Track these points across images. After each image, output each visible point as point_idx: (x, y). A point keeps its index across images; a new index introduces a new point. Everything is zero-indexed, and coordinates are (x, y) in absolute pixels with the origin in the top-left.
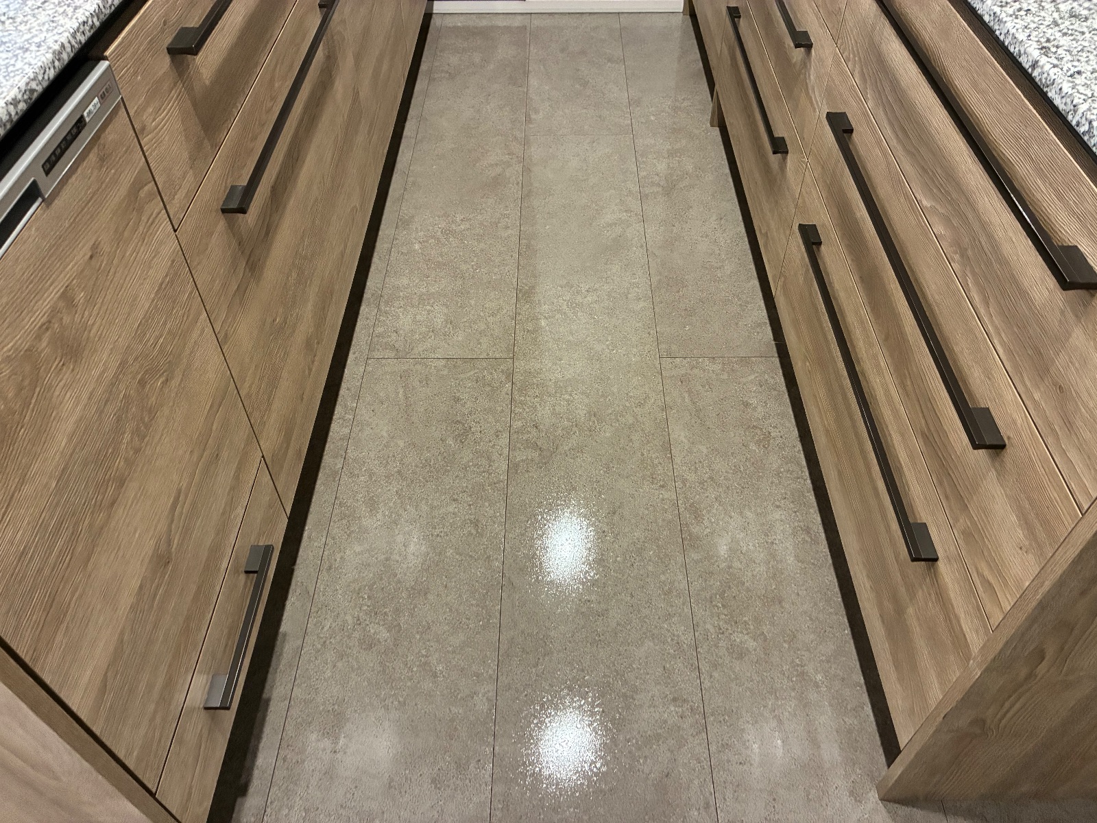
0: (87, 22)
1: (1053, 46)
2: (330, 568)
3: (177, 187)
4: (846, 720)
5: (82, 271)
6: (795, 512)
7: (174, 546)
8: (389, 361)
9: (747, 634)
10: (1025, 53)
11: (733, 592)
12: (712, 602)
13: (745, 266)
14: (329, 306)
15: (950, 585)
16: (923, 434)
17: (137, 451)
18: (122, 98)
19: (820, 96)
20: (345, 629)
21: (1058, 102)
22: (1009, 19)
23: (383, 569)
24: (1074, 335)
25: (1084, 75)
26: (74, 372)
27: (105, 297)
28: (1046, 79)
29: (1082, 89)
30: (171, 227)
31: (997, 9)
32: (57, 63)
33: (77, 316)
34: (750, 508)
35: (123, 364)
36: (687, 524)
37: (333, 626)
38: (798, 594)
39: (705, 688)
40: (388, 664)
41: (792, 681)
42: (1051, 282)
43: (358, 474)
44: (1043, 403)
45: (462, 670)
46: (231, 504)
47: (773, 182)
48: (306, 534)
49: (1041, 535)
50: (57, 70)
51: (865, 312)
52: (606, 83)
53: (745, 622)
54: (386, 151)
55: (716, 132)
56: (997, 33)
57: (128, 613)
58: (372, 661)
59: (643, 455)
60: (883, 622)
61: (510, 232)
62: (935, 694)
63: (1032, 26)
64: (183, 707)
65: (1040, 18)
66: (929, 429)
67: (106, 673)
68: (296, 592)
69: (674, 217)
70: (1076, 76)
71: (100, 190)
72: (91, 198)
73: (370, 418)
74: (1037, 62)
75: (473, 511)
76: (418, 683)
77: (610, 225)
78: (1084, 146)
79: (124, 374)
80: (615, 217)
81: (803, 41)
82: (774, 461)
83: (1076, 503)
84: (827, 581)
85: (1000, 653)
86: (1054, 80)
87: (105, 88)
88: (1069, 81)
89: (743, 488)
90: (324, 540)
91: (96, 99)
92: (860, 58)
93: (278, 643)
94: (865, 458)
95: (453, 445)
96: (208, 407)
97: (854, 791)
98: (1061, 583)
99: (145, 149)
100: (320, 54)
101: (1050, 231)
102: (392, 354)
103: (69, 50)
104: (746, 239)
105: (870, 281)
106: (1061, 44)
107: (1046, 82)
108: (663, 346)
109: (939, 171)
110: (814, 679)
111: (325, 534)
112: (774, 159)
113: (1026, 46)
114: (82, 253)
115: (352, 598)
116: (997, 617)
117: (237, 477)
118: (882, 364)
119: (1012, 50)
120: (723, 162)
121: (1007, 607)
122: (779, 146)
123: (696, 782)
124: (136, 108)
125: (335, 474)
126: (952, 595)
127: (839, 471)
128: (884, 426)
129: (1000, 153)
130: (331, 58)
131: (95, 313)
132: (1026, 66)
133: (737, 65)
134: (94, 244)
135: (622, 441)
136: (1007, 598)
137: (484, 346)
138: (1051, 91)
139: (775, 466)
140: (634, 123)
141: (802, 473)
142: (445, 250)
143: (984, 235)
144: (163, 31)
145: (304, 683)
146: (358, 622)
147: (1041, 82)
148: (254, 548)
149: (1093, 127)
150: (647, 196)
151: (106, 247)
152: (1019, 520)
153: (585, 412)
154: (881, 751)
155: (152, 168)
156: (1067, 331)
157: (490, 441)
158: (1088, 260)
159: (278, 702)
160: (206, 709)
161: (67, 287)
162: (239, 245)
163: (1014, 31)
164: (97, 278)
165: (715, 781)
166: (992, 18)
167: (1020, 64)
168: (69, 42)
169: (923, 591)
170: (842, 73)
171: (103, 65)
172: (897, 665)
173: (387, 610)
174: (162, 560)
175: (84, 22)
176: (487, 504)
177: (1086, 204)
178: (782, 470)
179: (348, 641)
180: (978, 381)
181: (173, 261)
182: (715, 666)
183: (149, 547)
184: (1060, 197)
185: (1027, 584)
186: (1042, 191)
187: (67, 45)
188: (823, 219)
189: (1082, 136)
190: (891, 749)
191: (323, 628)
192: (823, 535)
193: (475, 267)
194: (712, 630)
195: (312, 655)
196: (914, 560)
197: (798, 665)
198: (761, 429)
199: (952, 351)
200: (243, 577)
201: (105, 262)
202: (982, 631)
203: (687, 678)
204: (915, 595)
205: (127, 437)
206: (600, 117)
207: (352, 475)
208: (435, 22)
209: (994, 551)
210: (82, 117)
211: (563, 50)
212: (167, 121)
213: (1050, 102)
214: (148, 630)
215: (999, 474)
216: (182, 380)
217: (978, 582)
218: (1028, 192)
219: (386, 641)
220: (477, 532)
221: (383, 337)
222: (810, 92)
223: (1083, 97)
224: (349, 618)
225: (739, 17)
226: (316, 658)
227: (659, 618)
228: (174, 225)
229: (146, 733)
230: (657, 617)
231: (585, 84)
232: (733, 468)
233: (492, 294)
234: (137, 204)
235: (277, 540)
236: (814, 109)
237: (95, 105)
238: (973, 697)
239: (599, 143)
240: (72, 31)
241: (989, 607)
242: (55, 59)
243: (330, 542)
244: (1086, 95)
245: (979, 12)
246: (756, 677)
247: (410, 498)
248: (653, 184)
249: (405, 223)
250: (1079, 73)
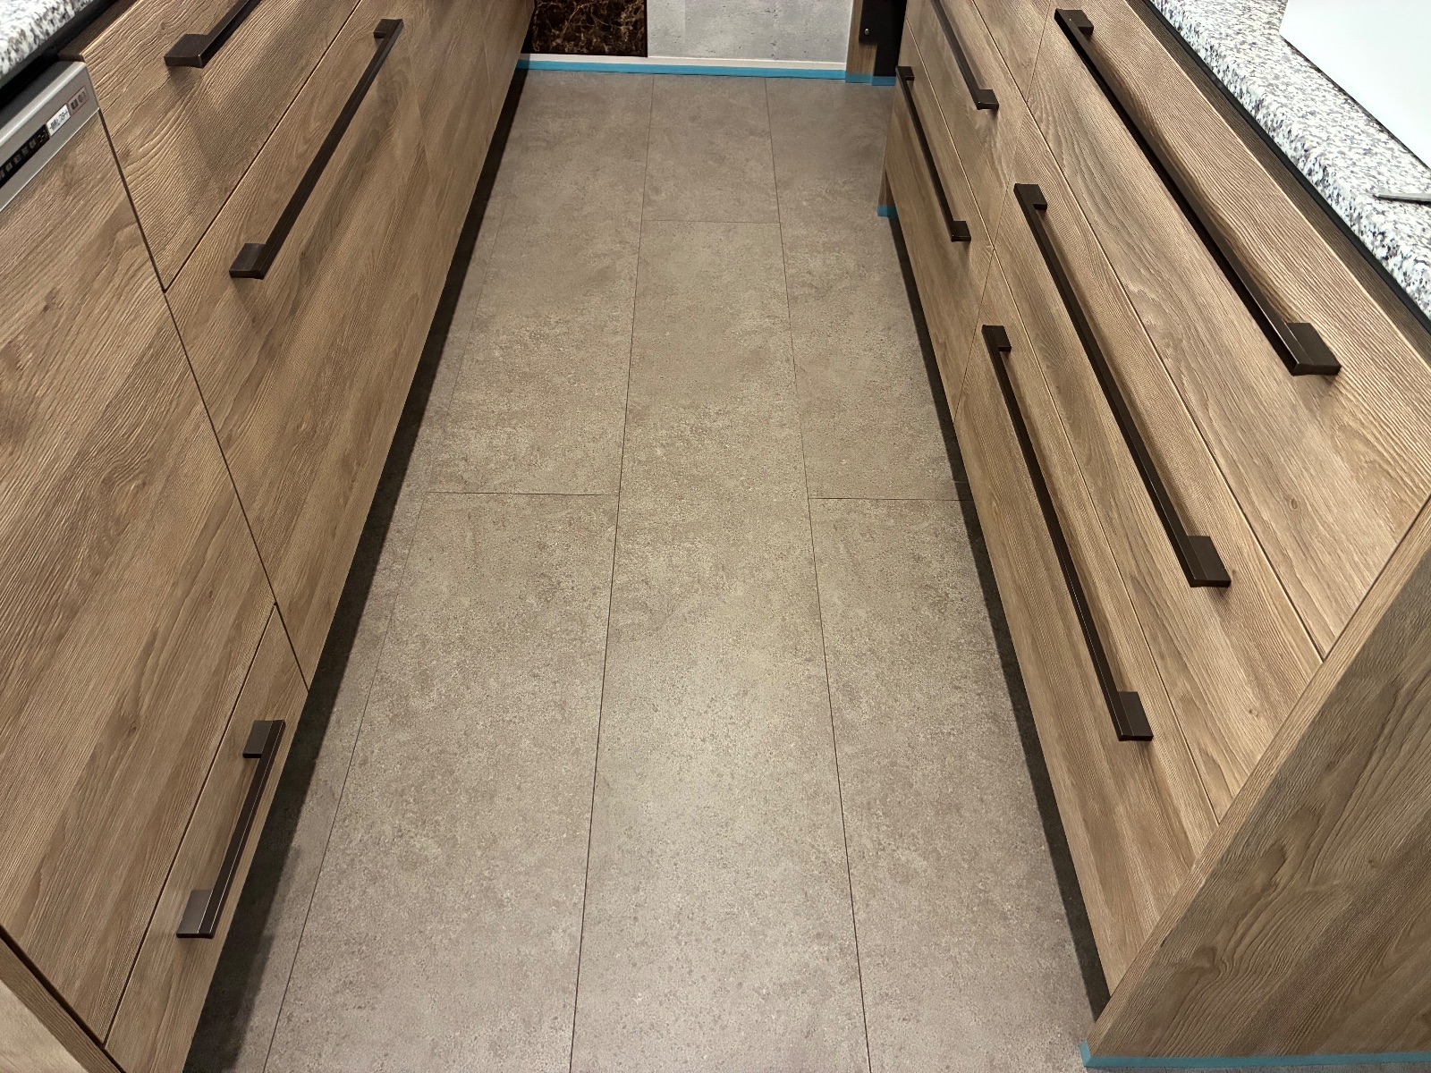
0: (57, 9)
1: (1283, 83)
2: (365, 762)
3: (170, 235)
4: (1042, 962)
5: (33, 324)
6: (979, 695)
7: (145, 707)
8: (454, 496)
9: (916, 851)
10: (1248, 92)
11: (897, 797)
12: (869, 809)
13: (918, 387)
14: (375, 418)
15: (1168, 771)
16: (1133, 578)
17: (97, 573)
18: (100, 111)
19: (1008, 167)
20: (381, 843)
21: (1287, 148)
22: (1229, 52)
23: (435, 764)
24: (1308, 434)
25: (1319, 116)
26: (14, 456)
27: (61, 364)
28: (1272, 121)
29: (1315, 131)
30: (159, 285)
31: (1214, 42)
32: (13, 55)
33: (21, 382)
34: (921, 689)
35: (82, 455)
36: (839, 708)
37: (366, 838)
38: (982, 800)
39: (859, 920)
40: (437, 889)
41: (973, 912)
42: (1280, 370)
43: (407, 641)
44: (1272, 523)
45: (538, 896)
46: (228, 662)
47: (954, 277)
48: (333, 718)
49: (1275, 693)
50: (14, 63)
51: (1064, 429)
52: (747, 160)
53: (913, 834)
54: (460, 231)
55: (884, 224)
56: (1215, 71)
57: (74, 790)
58: (416, 885)
59: (784, 619)
60: (1087, 828)
61: (618, 338)
62: (1151, 916)
63: (1257, 60)
64: (147, 929)
65: (1267, 53)
66: (1140, 571)
67: (39, 868)
68: (316, 793)
69: (830, 325)
70: (1309, 116)
71: (64, 224)
72: (51, 232)
73: (426, 568)
74: (1261, 101)
75: (559, 689)
76: (478, 914)
77: (749, 333)
78: (1315, 197)
79: (83, 468)
80: (755, 323)
81: (987, 102)
82: (953, 630)
83: (1315, 646)
84: (1019, 783)
85: (1229, 851)
86: (1282, 121)
87: (78, 94)
88: (1300, 123)
89: (912, 663)
90: (358, 725)
91: (65, 107)
92: (1054, 117)
93: (288, 862)
94: (1065, 619)
95: (535, 605)
96: (201, 526)
97: (1052, 1054)
98: (1299, 753)
99: (127, 180)
100: (372, 92)
101: (1278, 308)
102: (459, 488)
103: (31, 39)
104: (920, 354)
105: (1068, 392)
106: (1292, 81)
107: (1272, 124)
108: (812, 484)
109: (1148, 246)
110: (1001, 909)
111: (360, 715)
112: (954, 248)
113: (1249, 83)
114: (33, 302)
115: (392, 802)
116: (1224, 804)
117: (238, 626)
118: (1084, 494)
119: (1232, 89)
120: (893, 260)
121: (1236, 790)
122: (960, 233)
123: (845, 1045)
124: (118, 126)
125: (376, 641)
126: (1170, 782)
127: (1033, 639)
128: (1087, 575)
129: (1218, 217)
130: (388, 102)
131: (47, 380)
132: (1248, 108)
133: (909, 135)
134: (51, 292)
135: (758, 601)
136: (1235, 778)
137: (582, 479)
138: (1278, 135)
139: (953, 637)
140: (781, 209)
141: (988, 645)
142: (534, 358)
143: (1200, 320)
144: (160, 36)
145: (322, 915)
146: (400, 834)
147: (1266, 126)
148: (258, 725)
149: (1328, 174)
150: (796, 298)
151: (66, 299)
152: (1248, 676)
153: (710, 564)
154: (1087, 1002)
155: (136, 206)
156: (1300, 430)
157: (585, 600)
158: (1324, 339)
159: (285, 940)
160: (179, 936)
161: (10, 342)
162: (254, 322)
163: (1235, 66)
164: (51, 338)
165: (870, 1044)
166: (1209, 53)
167: (1242, 106)
168: (32, 30)
169: (1135, 780)
170: (1034, 136)
171: (76, 66)
172: (1104, 883)
173: (440, 818)
174: (125, 726)
175: (54, 8)
176: (578, 681)
177: (1321, 271)
178: (963, 641)
179: (384, 860)
180: (1197, 504)
181: (160, 330)
182: (872, 891)
183: (107, 706)
184: (1290, 266)
185: (1259, 758)
186: (1268, 260)
187: (29, 34)
188: (1013, 319)
189: (1315, 186)
190: (1098, 994)
191: (350, 842)
192: (1014, 724)
193: (572, 381)
194: (870, 846)
195: (335, 877)
196: (1122, 738)
197: (981, 891)
198: (936, 590)
199: (1164, 468)
200: (240, 763)
201: (64, 317)
202: (1206, 824)
203: (836, 907)
204: (1125, 787)
205: (83, 551)
206: (738, 200)
207: (399, 641)
208: (530, 80)
209: (1219, 719)
210: (44, 127)
211: (693, 119)
212: (160, 149)
213: (1276, 149)
214: (100, 817)
215: (1223, 621)
216: (164, 487)
217: (1202, 763)
218: (1252, 264)
219: (436, 858)
220: (564, 718)
221: (448, 466)
222: (996, 163)
223: (1316, 140)
224: (387, 828)
225: (913, 79)
226: (339, 881)
227: (801, 830)
228: (163, 283)
229: (94, 958)
230: (797, 829)
231: (721, 160)
232: (900, 638)
233: (594, 414)
234: (113, 249)
235: (292, 716)
236: (1001, 186)
237: (63, 115)
238: (1196, 915)
239: (736, 233)
240: (36, 17)
241: (1215, 792)
242: (11, 49)
243: (366, 728)
244: (1320, 138)
245: (1193, 48)
246: (925, 907)
247: (475, 673)
248: (804, 284)
249: (482, 325)
250: (1312, 113)
